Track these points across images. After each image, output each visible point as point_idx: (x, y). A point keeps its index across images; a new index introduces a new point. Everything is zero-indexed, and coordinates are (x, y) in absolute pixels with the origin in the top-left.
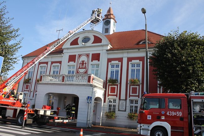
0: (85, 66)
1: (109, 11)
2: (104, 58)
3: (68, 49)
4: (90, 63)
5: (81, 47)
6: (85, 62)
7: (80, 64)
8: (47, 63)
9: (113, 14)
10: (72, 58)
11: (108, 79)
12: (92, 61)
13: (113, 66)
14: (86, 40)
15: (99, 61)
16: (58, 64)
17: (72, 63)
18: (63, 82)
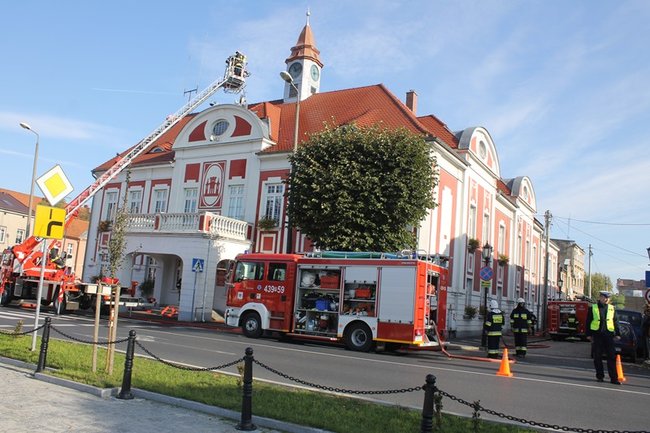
0: (217, 190)
1: (302, 37)
2: (253, 170)
3: (183, 149)
4: (228, 182)
5: (209, 146)
6: (216, 181)
7: (207, 185)
8: (142, 184)
9: (310, 46)
10: (192, 172)
11: (260, 218)
12: (230, 178)
13: (271, 190)
15: (243, 177)
16: (165, 186)
17: (192, 183)
18: (156, 228)
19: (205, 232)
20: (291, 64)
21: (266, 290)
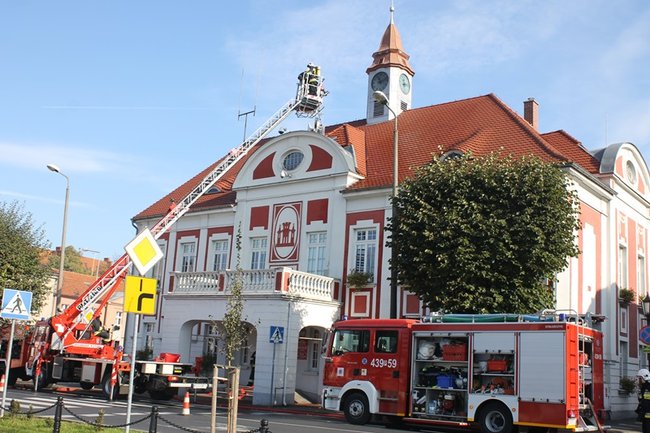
0: (292, 239)
1: (386, 39)
2: (337, 212)
3: (247, 189)
4: (305, 228)
5: (279, 184)
6: (291, 228)
7: (279, 232)
8: (196, 233)
9: (396, 51)
10: (259, 217)
11: (349, 273)
12: (308, 223)
13: (361, 235)
14: (292, 160)
15: (325, 222)
16: (225, 235)
17: (259, 231)
18: (221, 290)
19: (284, 292)
20: (373, 74)
21: (373, 364)
